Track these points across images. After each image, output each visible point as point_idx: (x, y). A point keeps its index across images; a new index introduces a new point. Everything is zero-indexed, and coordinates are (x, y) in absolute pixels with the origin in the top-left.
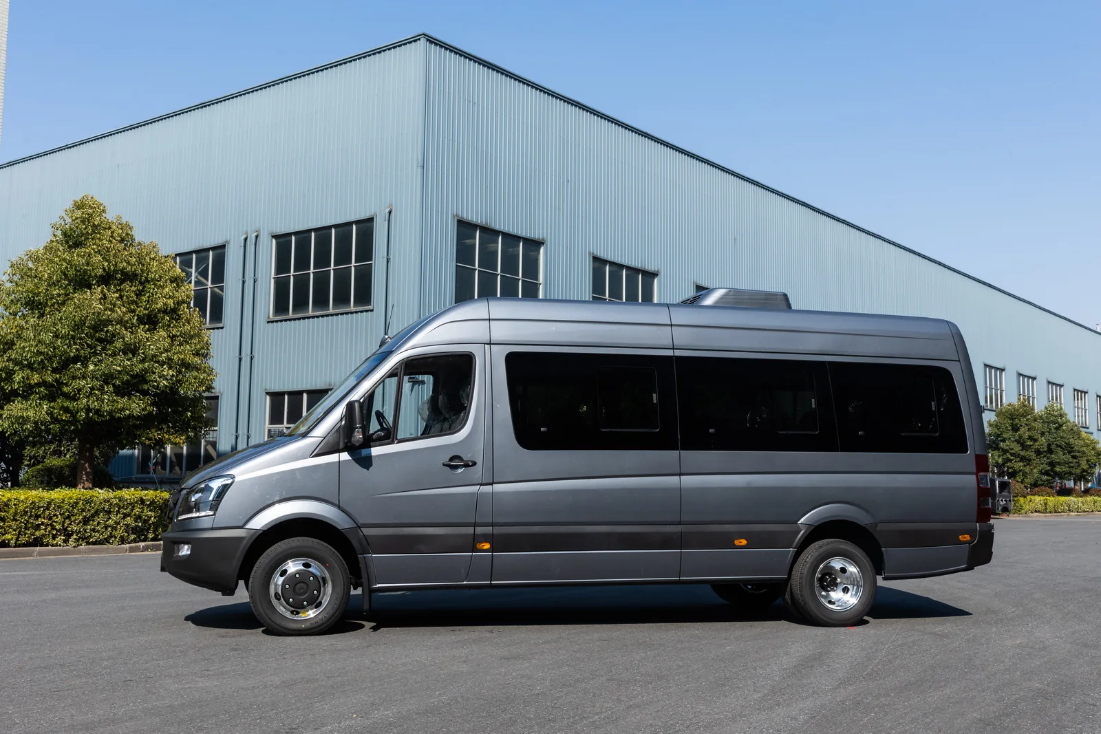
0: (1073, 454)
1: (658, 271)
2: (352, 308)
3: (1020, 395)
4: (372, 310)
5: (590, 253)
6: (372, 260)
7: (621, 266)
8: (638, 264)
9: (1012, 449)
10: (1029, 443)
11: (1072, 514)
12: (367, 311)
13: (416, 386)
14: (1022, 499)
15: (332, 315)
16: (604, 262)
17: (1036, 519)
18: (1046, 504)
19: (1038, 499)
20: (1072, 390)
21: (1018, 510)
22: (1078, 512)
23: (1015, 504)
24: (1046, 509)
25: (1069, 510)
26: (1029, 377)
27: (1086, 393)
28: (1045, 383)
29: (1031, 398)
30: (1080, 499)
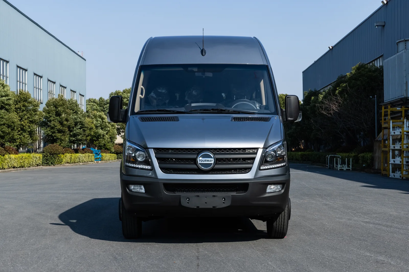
3: (49, 92)
9: (56, 126)
10: (65, 123)
11: (81, 164)
14: (62, 156)
17: (68, 167)
18: (71, 158)
19: (68, 155)
20: (70, 90)
21: (60, 162)
22: (83, 163)
23: (59, 158)
24: (71, 161)
25: (79, 162)
26: (52, 82)
27: (75, 92)
28: (59, 86)
29: (53, 95)
30: (83, 155)
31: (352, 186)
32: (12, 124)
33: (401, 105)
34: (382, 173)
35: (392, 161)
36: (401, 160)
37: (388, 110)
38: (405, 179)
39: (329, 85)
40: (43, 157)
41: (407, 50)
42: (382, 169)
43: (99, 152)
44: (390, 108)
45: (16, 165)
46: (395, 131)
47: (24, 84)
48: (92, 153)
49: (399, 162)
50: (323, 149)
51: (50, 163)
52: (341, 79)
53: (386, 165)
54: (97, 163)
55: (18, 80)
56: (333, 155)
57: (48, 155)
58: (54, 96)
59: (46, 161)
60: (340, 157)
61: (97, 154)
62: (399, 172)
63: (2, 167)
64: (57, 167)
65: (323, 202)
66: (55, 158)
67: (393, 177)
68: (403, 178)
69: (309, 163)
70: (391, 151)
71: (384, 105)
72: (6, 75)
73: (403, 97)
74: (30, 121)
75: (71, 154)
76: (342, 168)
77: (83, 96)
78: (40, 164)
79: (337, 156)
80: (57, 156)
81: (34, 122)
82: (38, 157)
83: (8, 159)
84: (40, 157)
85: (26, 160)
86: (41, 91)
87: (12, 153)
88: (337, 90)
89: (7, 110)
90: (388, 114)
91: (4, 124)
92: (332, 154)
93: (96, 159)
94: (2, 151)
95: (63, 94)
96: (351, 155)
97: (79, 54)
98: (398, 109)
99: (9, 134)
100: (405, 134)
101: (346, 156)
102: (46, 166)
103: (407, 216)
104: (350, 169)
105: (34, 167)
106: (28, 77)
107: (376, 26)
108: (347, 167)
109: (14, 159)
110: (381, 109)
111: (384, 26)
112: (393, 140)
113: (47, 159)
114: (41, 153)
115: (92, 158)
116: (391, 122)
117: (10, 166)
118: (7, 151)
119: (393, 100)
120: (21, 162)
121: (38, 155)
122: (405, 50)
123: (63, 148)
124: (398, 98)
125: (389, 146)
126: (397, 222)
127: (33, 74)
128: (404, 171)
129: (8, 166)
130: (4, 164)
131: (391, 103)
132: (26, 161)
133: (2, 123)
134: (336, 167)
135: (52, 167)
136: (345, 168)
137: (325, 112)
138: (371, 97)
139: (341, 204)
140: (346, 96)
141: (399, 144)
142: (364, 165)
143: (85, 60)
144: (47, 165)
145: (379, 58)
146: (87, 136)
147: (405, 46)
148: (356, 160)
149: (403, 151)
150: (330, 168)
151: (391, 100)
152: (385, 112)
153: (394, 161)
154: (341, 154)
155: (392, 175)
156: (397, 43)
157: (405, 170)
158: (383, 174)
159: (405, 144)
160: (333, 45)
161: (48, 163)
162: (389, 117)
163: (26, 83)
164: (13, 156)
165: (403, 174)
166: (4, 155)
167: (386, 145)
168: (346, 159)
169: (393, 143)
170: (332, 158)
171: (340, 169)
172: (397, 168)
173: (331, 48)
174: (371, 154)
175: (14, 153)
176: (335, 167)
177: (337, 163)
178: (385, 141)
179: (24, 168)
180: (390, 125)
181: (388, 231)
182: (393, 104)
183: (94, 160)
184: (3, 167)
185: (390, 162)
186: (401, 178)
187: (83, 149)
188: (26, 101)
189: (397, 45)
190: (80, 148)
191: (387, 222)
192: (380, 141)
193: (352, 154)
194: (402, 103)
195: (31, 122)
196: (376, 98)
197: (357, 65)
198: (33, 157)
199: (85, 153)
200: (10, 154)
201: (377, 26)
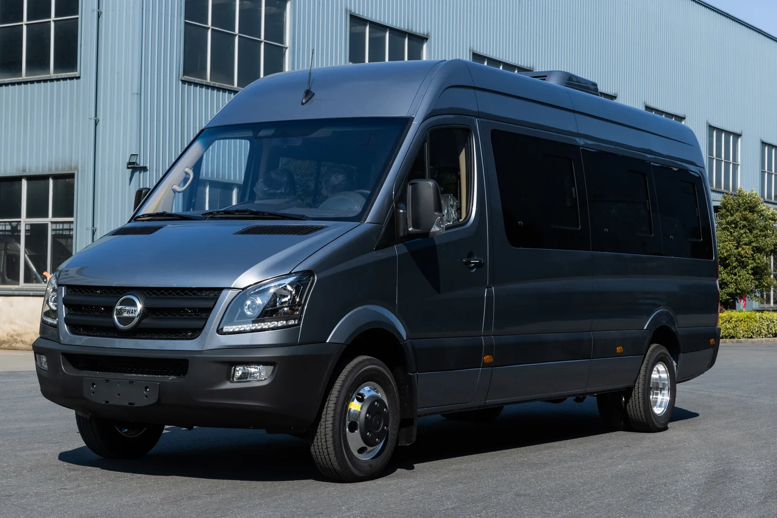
1: (427, 35)
2: (52, 74)
4: (78, 78)
5: (346, 10)
6: (77, 14)
7: (383, 28)
8: (404, 26)
12: (71, 78)
13: (137, 174)
15: (26, 83)
16: (363, 21)
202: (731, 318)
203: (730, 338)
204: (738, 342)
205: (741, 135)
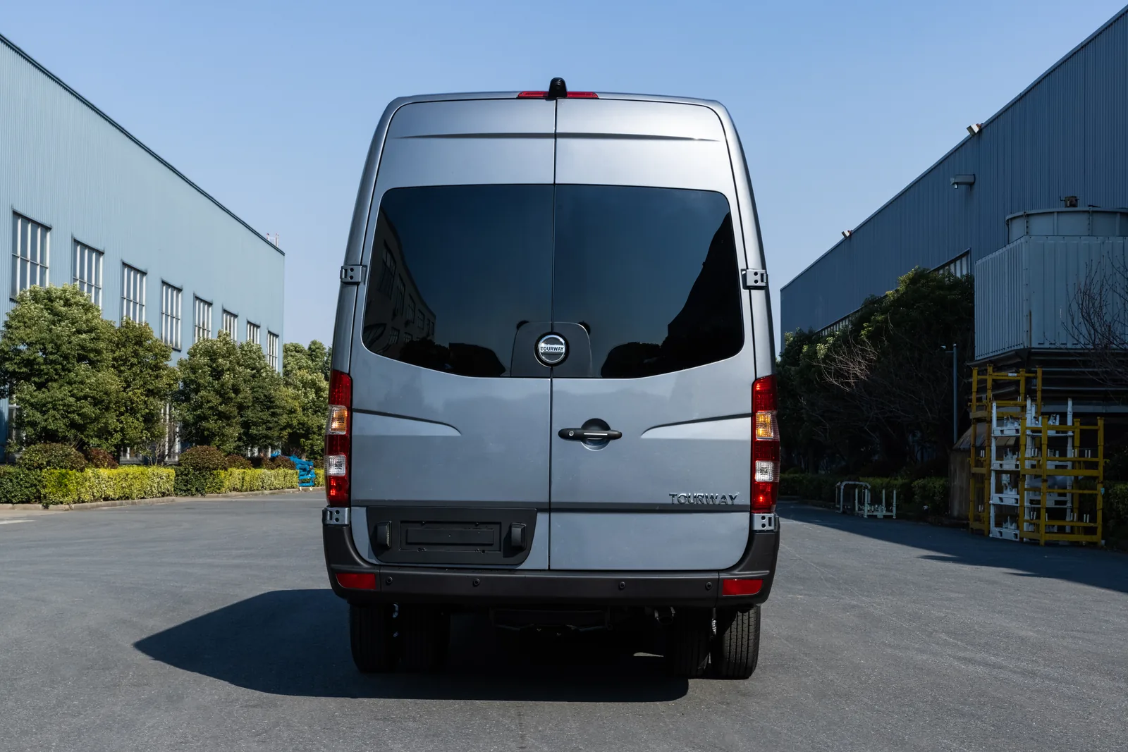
0: (272, 410)
9: (209, 402)
10: (232, 395)
11: (266, 492)
14: (222, 473)
17: (234, 500)
18: (243, 479)
19: (237, 472)
20: (246, 322)
21: (218, 488)
22: (271, 490)
23: (214, 479)
24: (243, 485)
25: (263, 487)
26: (205, 302)
27: (258, 327)
28: (220, 311)
29: (206, 332)
30: (273, 471)
31: (905, 558)
32: (105, 397)
33: (1016, 367)
34: (971, 526)
35: (995, 499)
36: (1018, 497)
37: (987, 377)
38: (1026, 543)
39: (842, 320)
40: (177, 475)
41: (1032, 238)
42: (971, 516)
43: (309, 465)
44: (991, 372)
45: (110, 493)
46: (1004, 428)
47: (138, 305)
48: (292, 467)
49: (1014, 501)
50: (826, 468)
51: (194, 489)
52: (873, 306)
53: (980, 508)
54: (303, 492)
55: (125, 296)
56: (853, 483)
57: (189, 471)
58: (208, 335)
59: (185, 485)
60: (869, 487)
61: (304, 470)
62: (1011, 525)
63: (77, 498)
64: (210, 498)
65: (843, 599)
66: (205, 479)
67: (998, 536)
68: (1022, 539)
69: (794, 499)
70: (993, 474)
71: (975, 366)
72: (96, 284)
73: (1022, 347)
74: (149, 390)
75: (243, 470)
76: (874, 514)
77: (277, 336)
78: (168, 491)
79: (861, 483)
80: (211, 474)
81: (157, 394)
82: (164, 474)
83: (93, 479)
84: (169, 476)
85: (135, 481)
86: (177, 323)
87: (104, 466)
88: (864, 328)
89: (92, 363)
90: (986, 386)
91: (85, 397)
92: (850, 480)
93: (302, 482)
94: (79, 459)
95: (230, 331)
96: (896, 482)
97: (269, 240)
98: (1012, 375)
99: (96, 419)
100: (1029, 435)
101: (882, 484)
102: (185, 496)
103: (1065, 644)
104: (892, 516)
105: (155, 499)
106: (148, 290)
107: (954, 184)
108: (884, 512)
109: (107, 479)
110: (971, 376)
111: (971, 185)
112: (998, 448)
113: (187, 481)
114: (174, 467)
115: (294, 479)
116: (994, 405)
117: (97, 495)
118: (89, 460)
119: (996, 354)
120: (124, 485)
121: (163, 471)
122: (1027, 237)
123: (226, 456)
124: (1010, 349)
125: (988, 462)
126: (1046, 660)
127: (160, 283)
128: (1025, 524)
129: (93, 495)
130: (83, 490)
131: (991, 362)
132: (137, 485)
133: (82, 394)
134: (859, 509)
135: (199, 499)
136: (881, 512)
137: (836, 381)
138: (944, 347)
139: (889, 605)
140: (886, 343)
141: (1012, 457)
142: (926, 507)
143: (283, 253)
144: (187, 493)
145: (960, 258)
146: (281, 429)
147: (1027, 227)
148: (907, 494)
149: (1024, 476)
150: (844, 512)
151: (991, 355)
152: (980, 382)
153: (1001, 499)
154: (871, 479)
155: (995, 531)
156: (1008, 220)
157: (1027, 521)
158: (972, 528)
159: (1028, 459)
160: (853, 228)
161: (188, 490)
162: (990, 394)
163: (144, 303)
164: (104, 472)
165: (1022, 531)
166: (82, 470)
167: (982, 459)
168: (884, 491)
169: (999, 457)
170: (849, 490)
171: (868, 516)
172: (1007, 514)
173: (848, 234)
174: (942, 482)
175: (108, 466)
176: (857, 509)
177: (862, 502)
178: (978, 449)
179: (130, 501)
180: (991, 413)
181: (1028, 688)
182: (999, 363)
183: (297, 484)
184: (80, 498)
185: (991, 502)
186: (1018, 540)
187: (273, 459)
188: (139, 343)
189: (1008, 225)
190: (265, 455)
191: (1019, 659)
192: (967, 451)
193: (897, 480)
194: (1019, 362)
195: (150, 393)
196: (955, 349)
197: (911, 274)
198: (154, 474)
199: (277, 467)
200: (97, 466)
201: (957, 183)
202: (127, 475)
203: (125, 499)
204: (133, 504)
205: (103, 253)
